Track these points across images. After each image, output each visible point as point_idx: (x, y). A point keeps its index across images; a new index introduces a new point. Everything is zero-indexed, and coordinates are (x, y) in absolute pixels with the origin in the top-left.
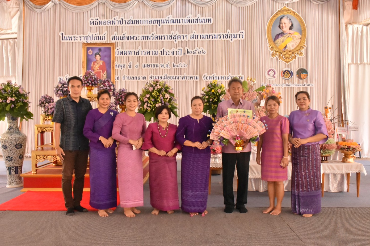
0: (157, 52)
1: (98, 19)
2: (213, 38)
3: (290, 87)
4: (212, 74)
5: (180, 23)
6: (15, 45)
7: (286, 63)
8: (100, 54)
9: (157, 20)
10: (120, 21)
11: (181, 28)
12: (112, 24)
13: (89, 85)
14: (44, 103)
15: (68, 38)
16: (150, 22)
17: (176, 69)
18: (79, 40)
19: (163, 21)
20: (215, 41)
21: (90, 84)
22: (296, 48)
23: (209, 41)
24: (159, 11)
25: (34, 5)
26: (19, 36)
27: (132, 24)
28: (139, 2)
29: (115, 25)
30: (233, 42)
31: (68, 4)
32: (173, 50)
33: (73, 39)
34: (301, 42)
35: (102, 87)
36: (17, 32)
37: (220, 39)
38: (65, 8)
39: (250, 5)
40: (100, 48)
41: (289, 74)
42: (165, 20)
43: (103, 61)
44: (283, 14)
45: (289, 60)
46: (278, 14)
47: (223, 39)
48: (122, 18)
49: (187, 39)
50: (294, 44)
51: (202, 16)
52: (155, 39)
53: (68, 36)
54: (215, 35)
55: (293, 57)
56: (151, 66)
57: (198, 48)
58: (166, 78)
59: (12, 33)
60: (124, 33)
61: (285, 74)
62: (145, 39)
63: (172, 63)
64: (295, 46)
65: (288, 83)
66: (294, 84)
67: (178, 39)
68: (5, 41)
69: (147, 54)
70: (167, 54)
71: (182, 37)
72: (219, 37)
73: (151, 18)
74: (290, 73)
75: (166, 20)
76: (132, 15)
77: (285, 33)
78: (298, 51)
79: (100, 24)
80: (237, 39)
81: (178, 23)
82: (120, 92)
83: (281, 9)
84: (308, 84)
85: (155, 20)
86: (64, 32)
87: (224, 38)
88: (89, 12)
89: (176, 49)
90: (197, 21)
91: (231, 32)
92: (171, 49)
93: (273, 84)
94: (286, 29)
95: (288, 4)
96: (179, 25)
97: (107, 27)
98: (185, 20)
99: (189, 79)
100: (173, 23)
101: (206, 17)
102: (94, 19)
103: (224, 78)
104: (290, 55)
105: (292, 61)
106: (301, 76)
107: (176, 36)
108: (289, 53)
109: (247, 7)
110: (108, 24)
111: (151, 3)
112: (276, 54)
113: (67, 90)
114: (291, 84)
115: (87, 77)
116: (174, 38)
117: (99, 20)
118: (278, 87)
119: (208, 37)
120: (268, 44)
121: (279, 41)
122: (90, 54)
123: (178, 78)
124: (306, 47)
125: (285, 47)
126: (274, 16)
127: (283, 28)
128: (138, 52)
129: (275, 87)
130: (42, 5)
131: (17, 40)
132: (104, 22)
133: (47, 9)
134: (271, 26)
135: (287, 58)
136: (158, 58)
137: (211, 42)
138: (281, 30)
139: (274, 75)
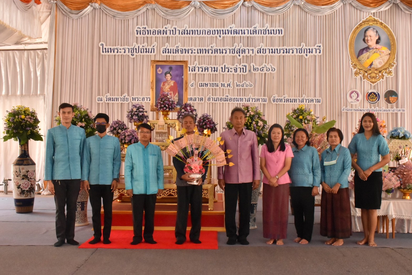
0: (217, 68)
1: (145, 28)
2: (284, 53)
3: (377, 112)
4: (284, 96)
5: (244, 34)
7: (372, 84)
8: (171, 73)
9: (217, 30)
10: (173, 31)
11: (246, 40)
12: (163, 34)
13: (166, 109)
14: (117, 129)
15: (109, 50)
16: (209, 32)
17: (240, 89)
18: (123, 53)
19: (224, 32)
20: (286, 57)
22: (384, 65)
23: (280, 56)
24: (220, 20)
25: (69, 10)
26: (50, 46)
27: (187, 34)
28: (195, 8)
29: (166, 36)
30: (308, 58)
31: (110, 9)
32: (237, 66)
33: (116, 51)
34: (390, 58)
36: (46, 41)
37: (293, 54)
38: (106, 14)
39: (329, 13)
41: (375, 97)
42: (226, 30)
43: (174, 81)
44: (369, 25)
45: (376, 80)
46: (362, 25)
47: (297, 54)
48: (175, 27)
49: (253, 53)
50: (382, 61)
51: (271, 26)
52: (215, 53)
53: (109, 47)
54: (286, 49)
55: (380, 76)
56: (209, 85)
57: (266, 65)
58: (227, 99)
59: (41, 43)
60: (177, 45)
61: (370, 97)
62: (203, 53)
63: (235, 82)
64: (383, 64)
65: (375, 108)
66: (382, 109)
67: (242, 53)
69: (205, 71)
70: (228, 71)
71: (247, 51)
72: (291, 51)
73: (210, 28)
74: (376, 96)
75: (228, 30)
76: (187, 24)
77: (370, 48)
78: (386, 69)
79: (148, 34)
80: (312, 54)
81: (242, 34)
83: (366, 19)
84: (398, 109)
85: (215, 31)
86: (104, 42)
87: (297, 53)
88: (135, 20)
89: (240, 65)
90: (265, 32)
91: (306, 46)
92: (234, 65)
93: (357, 109)
94: (372, 43)
95: (374, 13)
96: (243, 37)
97: (157, 38)
98: (251, 30)
99: (255, 101)
100: (237, 34)
101: (275, 27)
102: (141, 27)
103: (298, 101)
104: (376, 74)
105: (379, 82)
106: (390, 100)
107: (240, 49)
108: (376, 72)
109: (326, 16)
110: (158, 34)
111: (210, 10)
112: (359, 73)
113: (143, 114)
114: (378, 109)
115: (163, 100)
116: (238, 52)
117: (147, 29)
118: (362, 112)
119: (279, 52)
120: (351, 61)
121: (363, 58)
122: (159, 73)
123: (242, 100)
124: (396, 64)
125: (371, 65)
126: (357, 28)
127: (368, 42)
128: (194, 68)
129: (359, 113)
130: (79, 10)
131: (47, 51)
132: (153, 32)
133: (84, 14)
134: (354, 40)
135: (373, 77)
136: (219, 75)
137: (282, 57)
138: (365, 44)
139: (358, 97)
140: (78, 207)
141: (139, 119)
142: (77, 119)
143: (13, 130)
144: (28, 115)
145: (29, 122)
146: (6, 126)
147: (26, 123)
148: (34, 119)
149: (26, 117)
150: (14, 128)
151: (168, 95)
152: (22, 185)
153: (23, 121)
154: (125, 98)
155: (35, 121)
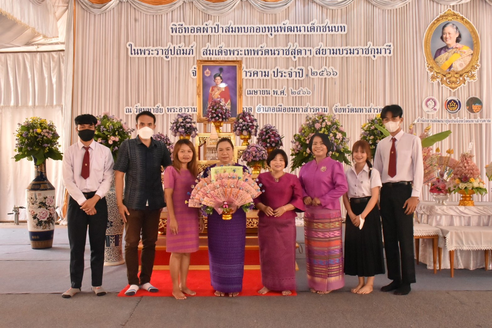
0: (268, 72)
1: (182, 25)
2: (347, 54)
3: (457, 123)
4: (347, 105)
5: (300, 31)
6: (61, 60)
7: (451, 90)
8: (221, 75)
9: (268, 27)
10: (215, 28)
11: (302, 38)
12: (204, 32)
13: (218, 120)
15: (139, 52)
16: (258, 29)
17: (296, 97)
18: (155, 55)
19: (276, 29)
20: (350, 58)
21: (219, 117)
22: (466, 68)
23: (342, 57)
24: (271, 15)
25: (90, 4)
26: (68, 47)
27: (232, 31)
28: (242, 1)
29: (207, 34)
30: (376, 60)
32: (291, 69)
33: (147, 52)
34: (473, 60)
35: (242, 123)
36: (63, 41)
37: (358, 56)
38: (135, 8)
39: (401, 7)
40: (220, 67)
41: (455, 105)
42: (279, 27)
44: (447, 20)
45: (456, 85)
46: (439, 20)
47: (363, 56)
48: (218, 23)
49: (311, 54)
50: (463, 63)
51: (332, 23)
52: (265, 54)
53: (139, 48)
54: (350, 50)
55: (461, 81)
56: (259, 92)
57: (327, 68)
58: (280, 110)
59: (57, 44)
60: (220, 46)
61: (450, 105)
62: (251, 55)
63: (290, 89)
64: (464, 66)
65: (455, 118)
66: (463, 119)
67: (298, 54)
68: (46, 54)
69: (254, 76)
70: (282, 76)
71: (303, 52)
72: (356, 52)
73: (259, 24)
74: (457, 104)
75: (281, 27)
76: (232, 20)
77: (449, 47)
78: (468, 72)
79: (185, 32)
80: (381, 55)
81: (297, 31)
82: (266, 131)
83: (444, 13)
84: (483, 119)
85: (265, 28)
86: (133, 42)
87: (363, 54)
88: (170, 15)
89: (295, 69)
90: (325, 29)
91: (373, 45)
92: (288, 69)
93: (434, 119)
94: (451, 41)
95: (453, 6)
96: (299, 35)
97: (196, 36)
98: (308, 27)
99: (314, 112)
100: (291, 31)
101: (337, 24)
102: (177, 24)
103: (364, 110)
104: (456, 78)
105: (459, 87)
106: (473, 108)
107: (295, 50)
108: (456, 76)
109: (396, 9)
110: (197, 32)
111: (259, 2)
112: (437, 77)
113: (190, 126)
114: (459, 119)
115: (215, 108)
116: (293, 53)
117: (184, 26)
118: (440, 123)
119: (341, 53)
120: (426, 62)
121: (441, 59)
122: (208, 75)
123: (298, 110)
124: (480, 67)
125: (450, 67)
126: (434, 23)
127: (446, 41)
129: (437, 124)
130: (102, 3)
131: (64, 53)
132: (191, 30)
133: (109, 8)
134: (430, 38)
135: (453, 82)
136: (270, 81)
137: (345, 59)
138: (444, 43)
139: (435, 106)
140: (111, 242)
141: (186, 132)
142: (108, 132)
143: (27, 147)
144: (45, 128)
145: (46, 137)
146: (18, 142)
147: (43, 138)
148: (52, 134)
149: (42, 131)
150: (28, 145)
151: (220, 102)
152: (38, 214)
153: (39, 136)
154: (159, 109)
155: (54, 136)
